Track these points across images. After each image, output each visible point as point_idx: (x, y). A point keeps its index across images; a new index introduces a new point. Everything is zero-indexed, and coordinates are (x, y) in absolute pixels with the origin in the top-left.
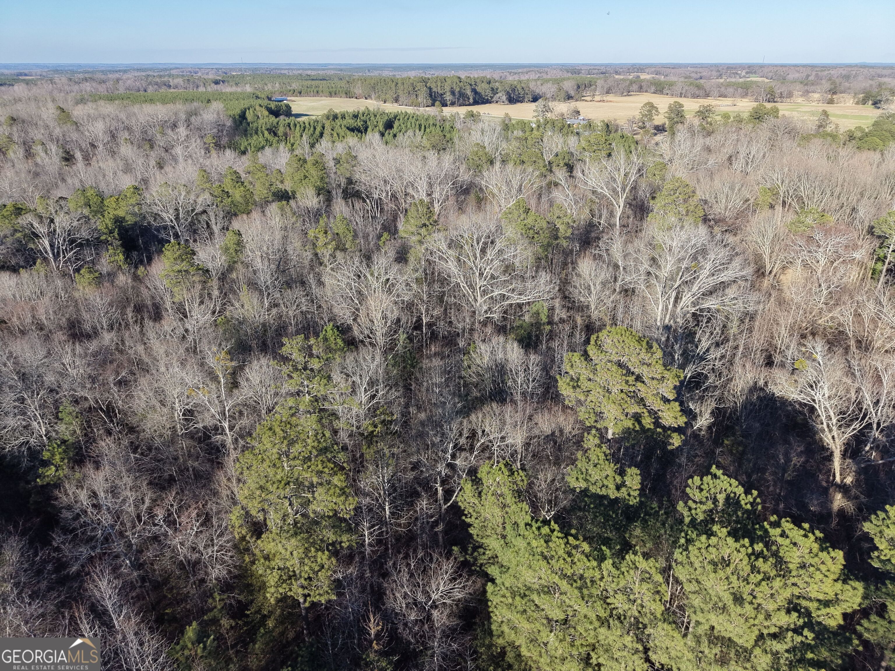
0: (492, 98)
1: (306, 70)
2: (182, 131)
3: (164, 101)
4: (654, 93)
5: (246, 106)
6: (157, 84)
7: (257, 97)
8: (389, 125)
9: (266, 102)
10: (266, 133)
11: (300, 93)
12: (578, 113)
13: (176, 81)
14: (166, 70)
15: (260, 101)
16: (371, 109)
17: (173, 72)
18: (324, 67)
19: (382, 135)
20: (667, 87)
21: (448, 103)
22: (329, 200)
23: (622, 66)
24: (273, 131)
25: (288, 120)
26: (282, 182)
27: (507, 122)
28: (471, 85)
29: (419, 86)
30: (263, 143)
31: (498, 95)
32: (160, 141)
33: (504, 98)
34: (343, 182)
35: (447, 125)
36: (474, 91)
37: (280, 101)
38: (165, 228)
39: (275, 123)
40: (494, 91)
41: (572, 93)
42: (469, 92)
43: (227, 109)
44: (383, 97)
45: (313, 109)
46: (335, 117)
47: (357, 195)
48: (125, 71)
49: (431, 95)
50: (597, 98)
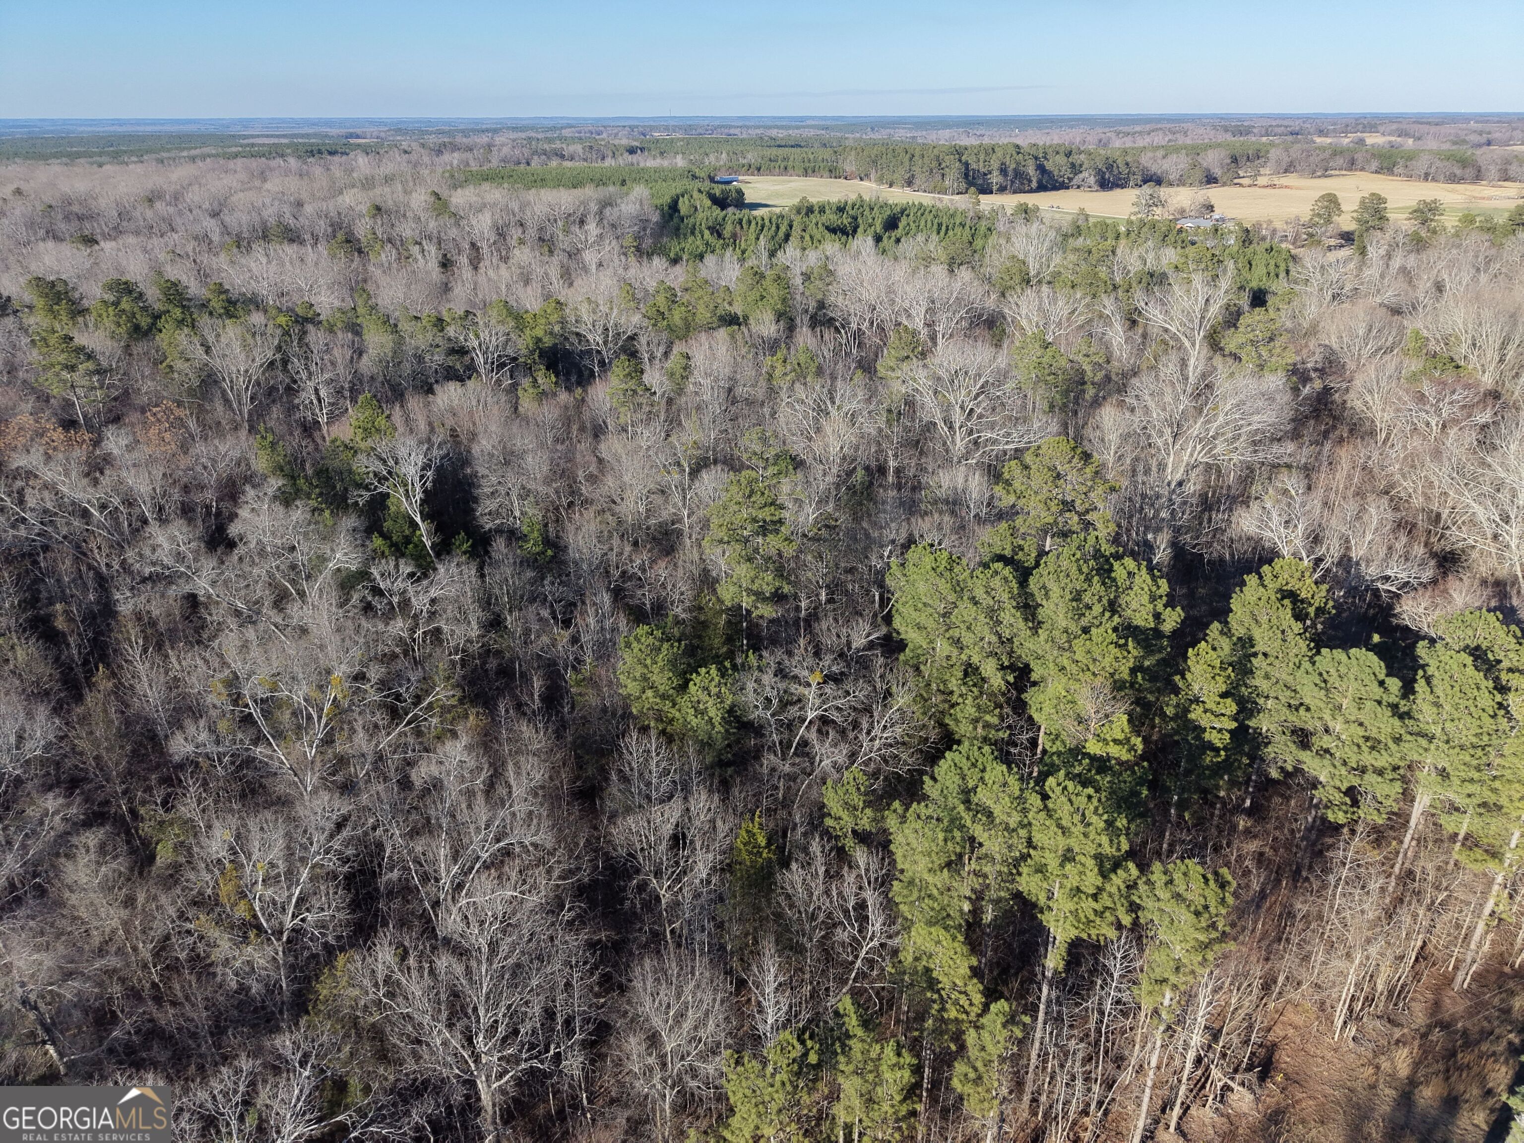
0: (1070, 179)
1: (770, 127)
2: (592, 227)
3: (560, 181)
4: (1376, 172)
5: (678, 191)
6: (545, 153)
7: (694, 177)
8: (892, 224)
9: (706, 185)
10: (707, 233)
11: (759, 169)
12: (1211, 208)
13: (572, 148)
14: (554, 128)
15: (698, 184)
16: (866, 198)
17: (566, 133)
18: (800, 122)
19: (878, 239)
20: (1402, 162)
21: (995, 188)
22: (791, 328)
23: (1334, 119)
24: (716, 230)
25: (739, 214)
26: (730, 304)
27: (1080, 223)
28: (1036, 158)
29: (948, 160)
30: (702, 248)
31: (1081, 176)
32: (564, 242)
33: (1092, 180)
34: (812, 305)
35: (983, 225)
36: (1041, 168)
37: (729, 183)
38: (589, 352)
39: (720, 218)
40: (1076, 169)
41: (1217, 172)
42: (1031, 171)
43: (653, 196)
44: (888, 177)
45: (778, 195)
46: (810, 210)
47: (830, 322)
48: (495, 131)
49: (966, 175)
50: (1262, 181)
